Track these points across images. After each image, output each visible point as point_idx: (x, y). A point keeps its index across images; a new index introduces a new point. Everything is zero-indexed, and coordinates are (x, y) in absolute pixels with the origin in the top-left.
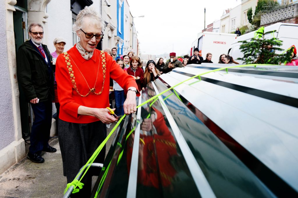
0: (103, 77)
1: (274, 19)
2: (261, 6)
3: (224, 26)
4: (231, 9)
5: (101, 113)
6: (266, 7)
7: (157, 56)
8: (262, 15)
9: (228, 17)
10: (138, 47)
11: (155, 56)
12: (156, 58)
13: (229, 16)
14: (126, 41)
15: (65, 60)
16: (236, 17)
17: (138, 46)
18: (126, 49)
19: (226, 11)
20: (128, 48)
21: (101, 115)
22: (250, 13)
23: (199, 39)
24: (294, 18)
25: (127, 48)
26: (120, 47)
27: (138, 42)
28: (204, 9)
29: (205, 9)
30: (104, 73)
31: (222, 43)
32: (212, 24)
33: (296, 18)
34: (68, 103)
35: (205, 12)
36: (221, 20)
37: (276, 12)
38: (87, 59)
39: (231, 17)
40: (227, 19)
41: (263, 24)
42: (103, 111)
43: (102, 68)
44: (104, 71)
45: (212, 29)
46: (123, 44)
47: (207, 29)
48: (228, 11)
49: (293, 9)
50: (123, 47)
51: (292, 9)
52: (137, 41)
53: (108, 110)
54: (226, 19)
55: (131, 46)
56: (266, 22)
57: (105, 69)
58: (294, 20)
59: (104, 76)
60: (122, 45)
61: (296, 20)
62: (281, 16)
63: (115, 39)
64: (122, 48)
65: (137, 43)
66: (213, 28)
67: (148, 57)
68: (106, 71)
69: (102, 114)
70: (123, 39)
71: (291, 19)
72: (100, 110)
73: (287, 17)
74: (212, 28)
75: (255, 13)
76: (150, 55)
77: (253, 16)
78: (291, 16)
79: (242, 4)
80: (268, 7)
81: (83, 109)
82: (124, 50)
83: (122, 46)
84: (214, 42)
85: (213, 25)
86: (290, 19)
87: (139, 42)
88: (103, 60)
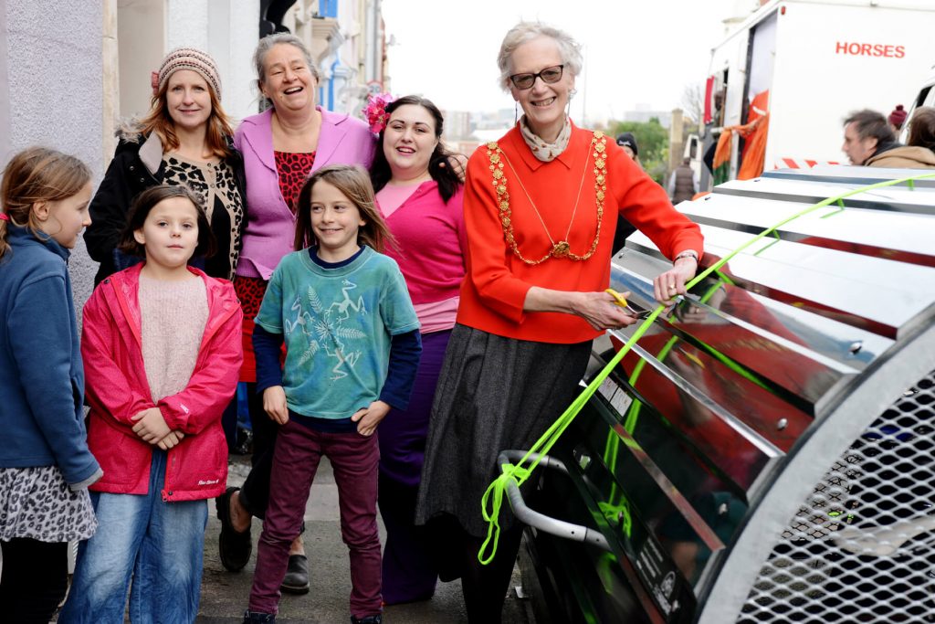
0: (597, 212)
5: (593, 304)
10: (383, 65)
14: (346, 37)
15: (489, 163)
18: (348, 82)
20: (356, 71)
21: (591, 311)
23: (753, 31)
26: (328, 73)
30: (600, 202)
31: (884, 52)
34: (498, 281)
38: (547, 160)
42: (596, 300)
43: (596, 187)
44: (600, 195)
50: (337, 69)
53: (609, 296)
55: (360, 65)
57: (604, 188)
59: (601, 209)
64: (334, 77)
65: (380, 42)
68: (606, 193)
69: (594, 309)
72: (588, 296)
81: (538, 295)
82: (341, 90)
83: (334, 66)
84: (838, 47)
88: (597, 163)
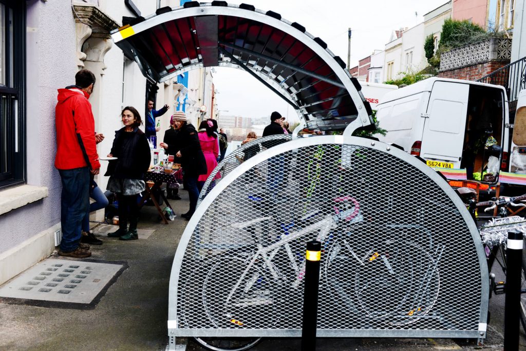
1: (461, 62)
2: (450, 34)
3: (392, 63)
4: (407, 30)
6: (457, 35)
7: (253, 121)
8: (443, 53)
9: (399, 47)
10: (212, 100)
11: (250, 119)
12: (252, 124)
13: (400, 44)
14: (192, 90)
16: (413, 48)
17: (213, 98)
18: (191, 105)
19: (397, 32)
20: (195, 102)
22: (429, 46)
24: (490, 63)
25: (193, 103)
26: (182, 102)
27: (213, 91)
28: (348, 30)
29: (350, 32)
31: (372, 101)
32: (368, 59)
33: (492, 63)
35: (350, 37)
36: (386, 51)
37: (463, 50)
39: (406, 46)
40: (398, 51)
41: (444, 69)
45: (369, 68)
46: (187, 95)
47: (359, 67)
48: (399, 34)
49: (488, 48)
50: (187, 101)
51: (486, 46)
52: (212, 88)
54: (394, 49)
55: (199, 100)
56: (448, 66)
58: (489, 66)
60: (185, 97)
61: (491, 66)
62: (470, 57)
63: (174, 88)
64: (185, 103)
65: (211, 92)
66: (371, 67)
67: (234, 121)
70: (187, 87)
71: (485, 65)
73: (479, 60)
74: (369, 65)
75: (439, 46)
76: (238, 118)
77: (435, 50)
78: (484, 59)
79: (425, 23)
80: (462, 36)
82: (188, 108)
83: (185, 100)
85: (370, 61)
86: (484, 63)
87: (216, 90)
